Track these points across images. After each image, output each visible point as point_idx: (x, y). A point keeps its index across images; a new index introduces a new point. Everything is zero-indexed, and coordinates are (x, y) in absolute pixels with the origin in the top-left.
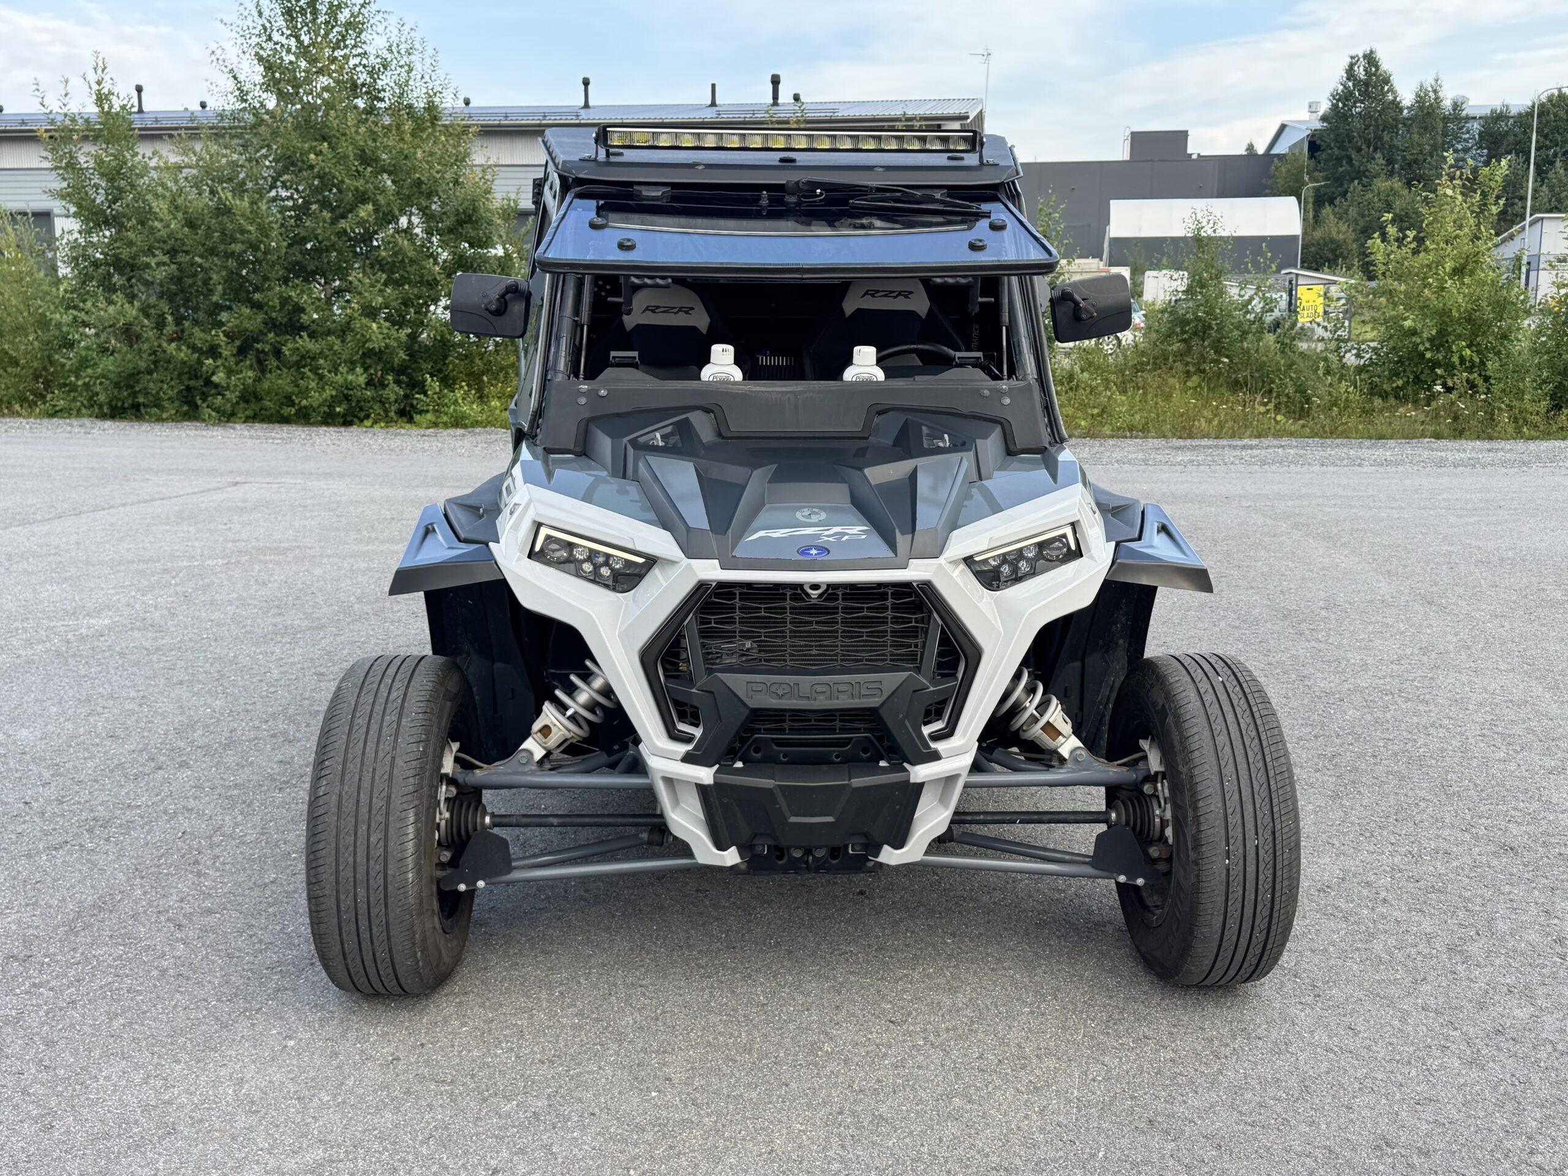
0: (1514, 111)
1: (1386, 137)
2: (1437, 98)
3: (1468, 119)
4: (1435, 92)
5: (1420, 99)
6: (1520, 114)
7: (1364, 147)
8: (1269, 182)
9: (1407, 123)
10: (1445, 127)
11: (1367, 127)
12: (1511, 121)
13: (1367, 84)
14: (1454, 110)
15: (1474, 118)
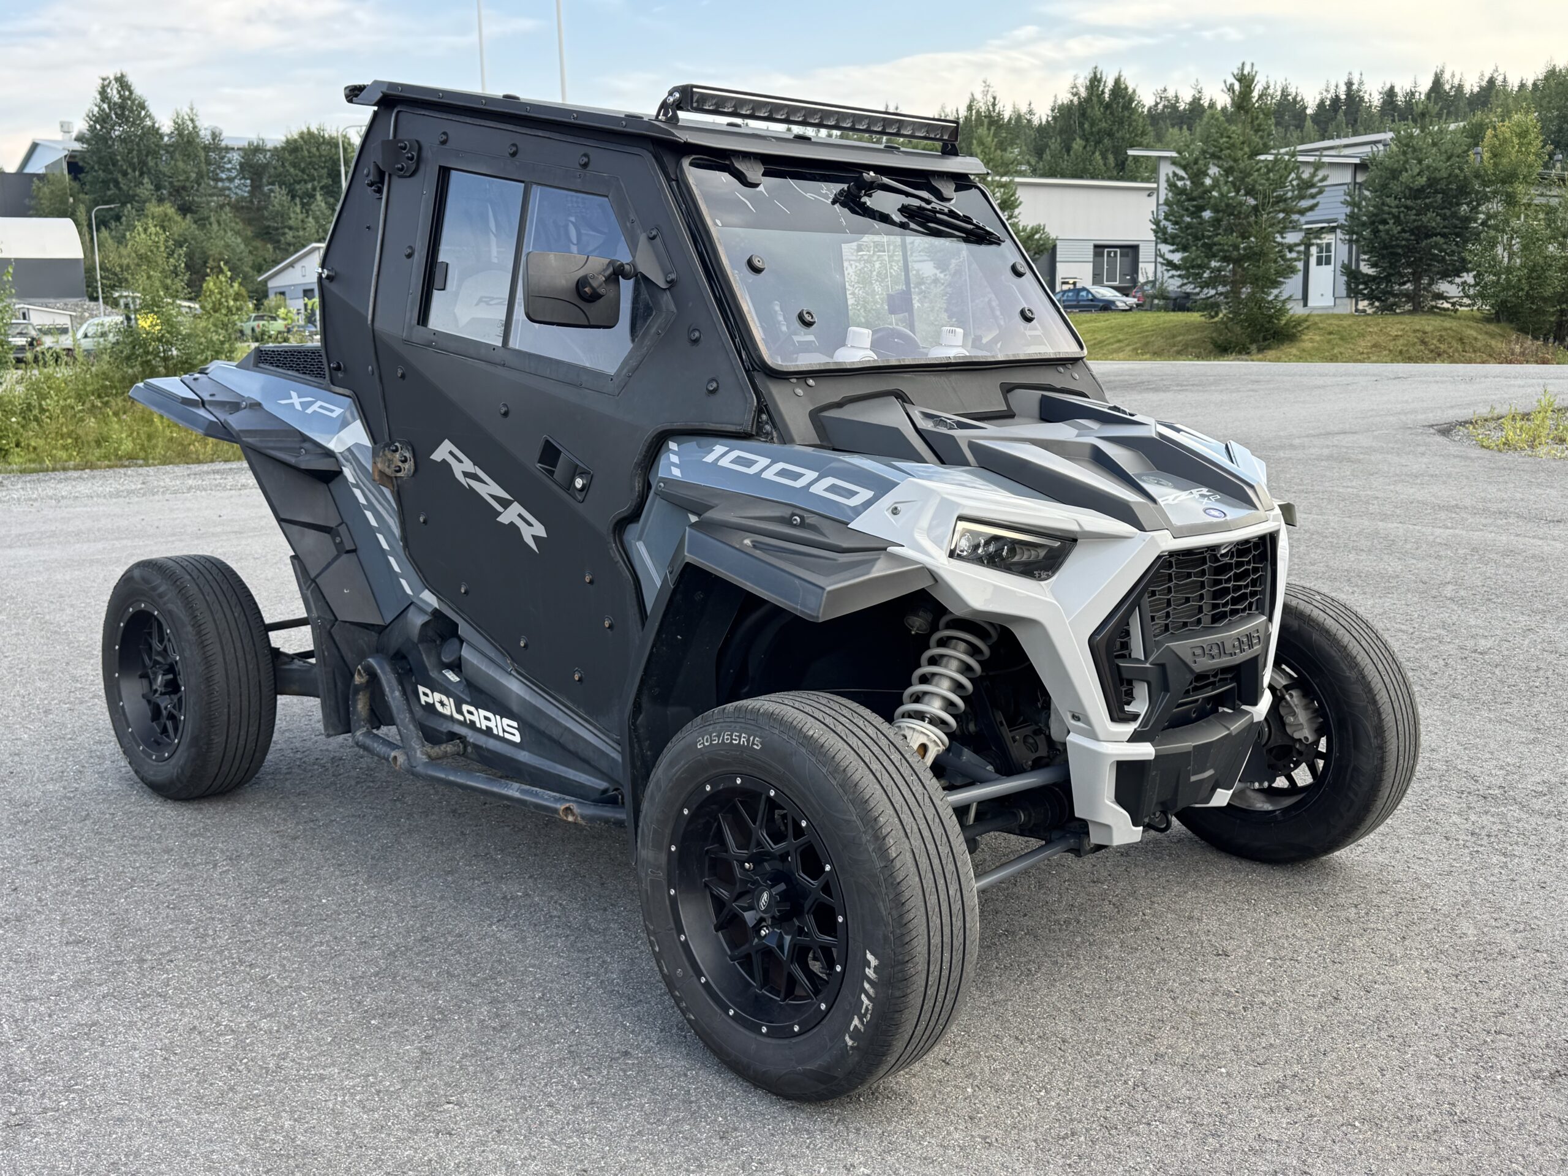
0: (270, 145)
1: (151, 163)
2: (195, 127)
3: (228, 149)
4: (192, 120)
5: (179, 129)
6: (276, 149)
7: (129, 171)
8: (33, 203)
9: (171, 149)
10: (207, 156)
11: (130, 151)
12: (269, 154)
13: (122, 107)
14: (214, 140)
15: (233, 149)
